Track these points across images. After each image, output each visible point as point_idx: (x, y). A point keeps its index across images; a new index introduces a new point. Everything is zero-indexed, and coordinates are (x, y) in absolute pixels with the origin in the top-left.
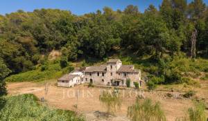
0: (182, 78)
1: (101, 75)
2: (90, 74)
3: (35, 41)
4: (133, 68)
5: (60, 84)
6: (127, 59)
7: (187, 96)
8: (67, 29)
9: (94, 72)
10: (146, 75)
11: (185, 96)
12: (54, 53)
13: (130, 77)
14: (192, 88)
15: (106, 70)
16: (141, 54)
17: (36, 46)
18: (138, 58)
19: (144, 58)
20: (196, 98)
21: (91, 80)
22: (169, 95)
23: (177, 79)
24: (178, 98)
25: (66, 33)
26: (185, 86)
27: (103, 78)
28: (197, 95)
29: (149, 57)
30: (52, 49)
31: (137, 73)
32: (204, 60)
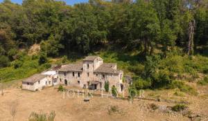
0: (173, 81)
1: (76, 75)
2: (65, 73)
3: (13, 34)
4: (115, 67)
5: (25, 86)
6: (113, 54)
7: (176, 109)
8: (50, 20)
9: (69, 72)
10: (130, 75)
11: (173, 109)
13: (109, 78)
14: (186, 97)
15: (82, 69)
16: (130, 50)
17: (16, 39)
18: (126, 54)
19: (133, 54)
20: (189, 113)
21: (66, 81)
22: (153, 107)
23: (168, 82)
24: (164, 112)
26: (176, 94)
27: (78, 79)
28: (191, 108)
29: (138, 52)
30: (34, 42)
31: (117, 74)
32: (204, 58)
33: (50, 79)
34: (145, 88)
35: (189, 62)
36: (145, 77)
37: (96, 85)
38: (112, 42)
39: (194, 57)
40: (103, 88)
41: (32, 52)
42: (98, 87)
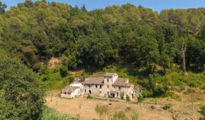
1: (98, 87)
2: (89, 86)
3: (36, 49)
5: (63, 95)
6: (125, 69)
7: (166, 108)
9: (93, 84)
10: (138, 87)
11: (164, 108)
12: (53, 60)
13: (123, 90)
15: (103, 82)
16: (138, 65)
17: (36, 54)
18: (135, 69)
19: (140, 70)
21: (90, 91)
22: (152, 107)
23: (163, 92)
24: (159, 110)
25: (66, 40)
26: (167, 100)
27: (100, 90)
29: (145, 68)
30: (52, 56)
31: (129, 87)
33: (79, 90)
34: (148, 97)
35: (181, 78)
36: (148, 89)
37: (114, 95)
38: (123, 57)
39: (186, 73)
40: (119, 97)
41: (51, 65)
42: (116, 96)
